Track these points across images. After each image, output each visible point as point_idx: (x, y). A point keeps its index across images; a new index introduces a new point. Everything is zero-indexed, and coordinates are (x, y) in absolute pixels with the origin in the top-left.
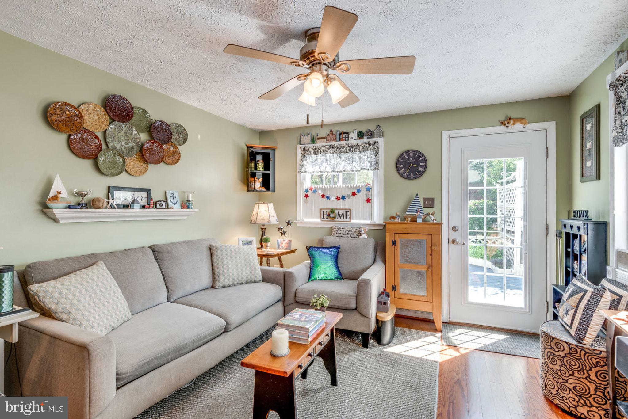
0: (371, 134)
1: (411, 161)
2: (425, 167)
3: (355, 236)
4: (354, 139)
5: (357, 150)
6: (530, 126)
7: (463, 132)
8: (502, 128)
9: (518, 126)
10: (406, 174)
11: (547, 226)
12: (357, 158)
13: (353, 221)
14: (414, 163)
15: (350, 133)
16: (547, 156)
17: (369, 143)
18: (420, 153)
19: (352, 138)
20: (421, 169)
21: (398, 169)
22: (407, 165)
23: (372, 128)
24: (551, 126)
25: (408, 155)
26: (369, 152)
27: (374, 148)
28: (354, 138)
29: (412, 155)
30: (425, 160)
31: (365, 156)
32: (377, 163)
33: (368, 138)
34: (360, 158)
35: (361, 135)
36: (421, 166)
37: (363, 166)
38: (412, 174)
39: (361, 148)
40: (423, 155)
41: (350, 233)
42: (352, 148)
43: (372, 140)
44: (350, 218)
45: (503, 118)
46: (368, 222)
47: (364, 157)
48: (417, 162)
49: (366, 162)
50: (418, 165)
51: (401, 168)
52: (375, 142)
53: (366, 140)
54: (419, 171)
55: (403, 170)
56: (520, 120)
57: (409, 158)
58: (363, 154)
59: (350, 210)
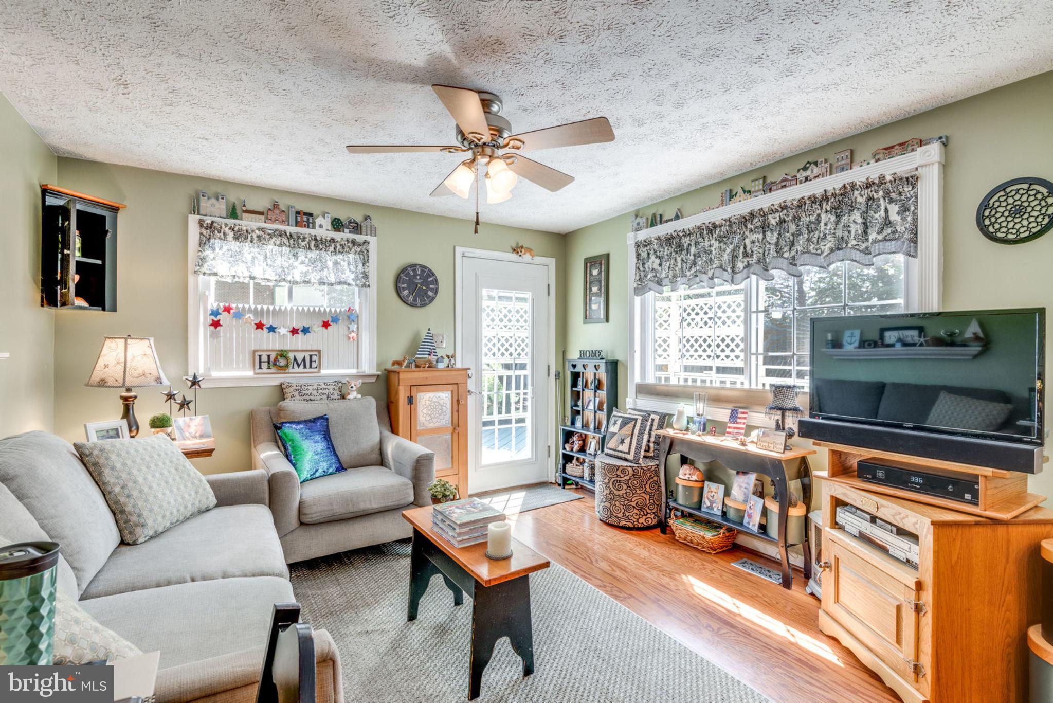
0: (357, 228)
1: (418, 280)
2: (436, 291)
3: (336, 397)
4: (323, 229)
5: (332, 249)
6: (538, 259)
7: (478, 252)
8: (514, 257)
9: (527, 257)
10: (411, 298)
11: (549, 366)
12: (330, 264)
13: (324, 372)
14: (422, 284)
15: (318, 216)
16: (549, 294)
17: (354, 242)
18: (430, 270)
19: (321, 226)
20: (430, 293)
21: (398, 291)
22: (413, 287)
23: (359, 218)
24: (552, 262)
25: (414, 271)
26: (351, 256)
27: (361, 251)
28: (325, 228)
29: (419, 272)
30: (436, 282)
31: (344, 261)
32: (366, 277)
33: (350, 232)
34: (336, 263)
35: (337, 225)
36: (432, 290)
37: (343, 277)
38: (418, 300)
39: (339, 247)
40: (433, 274)
41: (326, 391)
42: (319, 244)
43: (359, 238)
44: (319, 367)
46: (354, 371)
47: (342, 263)
48: (427, 283)
49: (347, 273)
50: (428, 287)
51: (404, 289)
52: (365, 242)
53: (346, 235)
54: (428, 297)
55: (406, 292)
56: (529, 250)
57: (415, 276)
58: (341, 256)
59: (319, 352)
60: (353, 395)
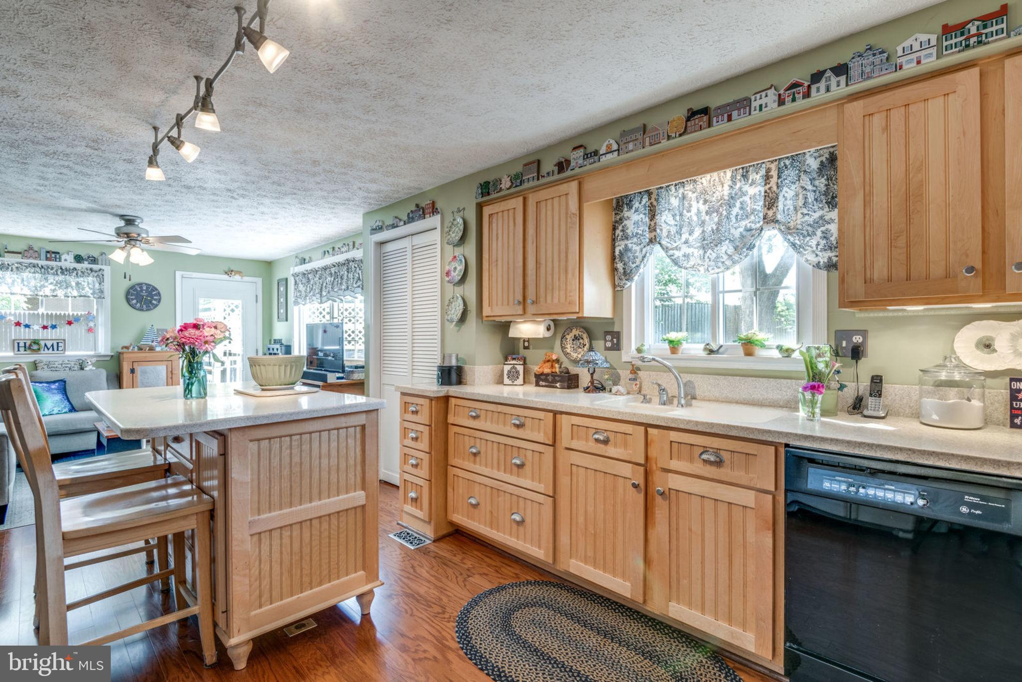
0: (94, 261)
1: (144, 293)
2: (159, 301)
3: (76, 368)
4: (68, 261)
5: (74, 274)
6: (246, 279)
7: (195, 275)
8: (226, 277)
9: (237, 277)
10: (138, 305)
11: (257, 350)
12: (73, 284)
13: (67, 353)
14: (147, 296)
15: (63, 254)
16: (257, 302)
17: (91, 270)
18: (154, 287)
19: (66, 260)
20: (154, 302)
21: (128, 301)
22: (139, 298)
23: (96, 254)
24: (259, 281)
25: (141, 288)
26: (90, 279)
27: (98, 275)
28: (69, 261)
29: (145, 288)
30: (159, 294)
31: (84, 282)
32: (102, 291)
33: (89, 263)
34: (78, 284)
35: (79, 259)
36: (155, 300)
37: (83, 293)
38: (144, 306)
39: (80, 273)
40: (156, 289)
41: (69, 366)
42: (64, 271)
43: (95, 267)
44: (64, 350)
45: (226, 269)
46: (92, 353)
47: (83, 283)
48: (150, 294)
49: (87, 289)
50: (152, 298)
51: (133, 299)
52: (100, 270)
53: (86, 265)
54: (153, 304)
55: (134, 301)
56: (239, 273)
57: (142, 291)
58: (82, 279)
59: (64, 340)
60: (89, 368)
